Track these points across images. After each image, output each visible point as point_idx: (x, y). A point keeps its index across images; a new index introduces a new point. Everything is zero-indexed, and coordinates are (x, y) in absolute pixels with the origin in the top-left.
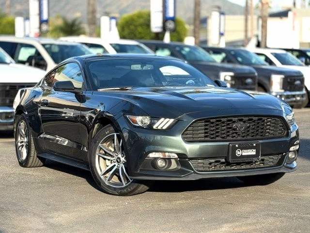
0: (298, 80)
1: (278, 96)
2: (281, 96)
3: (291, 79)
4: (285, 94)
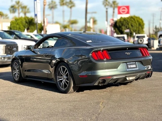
0: (14, 47)
1: (3, 58)
2: (4, 58)
3: (10, 47)
4: (7, 56)
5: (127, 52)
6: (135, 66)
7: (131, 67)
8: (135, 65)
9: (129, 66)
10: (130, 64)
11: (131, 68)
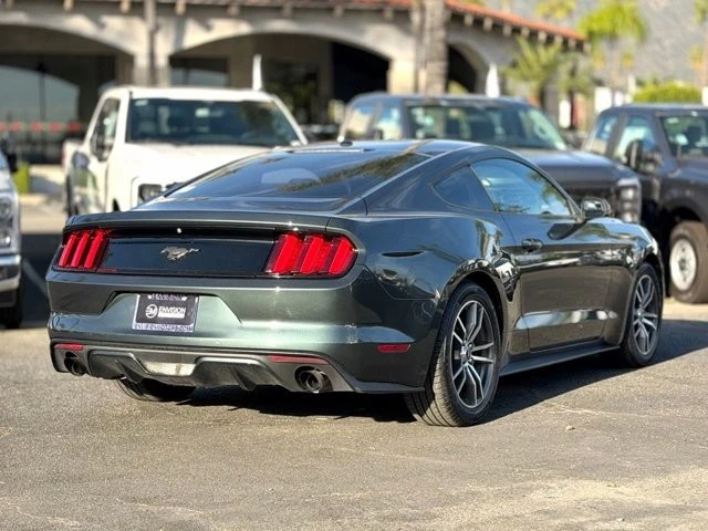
5: (179, 245)
6: (182, 316)
7: (161, 315)
8: (184, 310)
9: (151, 312)
10: (159, 304)
11: (155, 320)
